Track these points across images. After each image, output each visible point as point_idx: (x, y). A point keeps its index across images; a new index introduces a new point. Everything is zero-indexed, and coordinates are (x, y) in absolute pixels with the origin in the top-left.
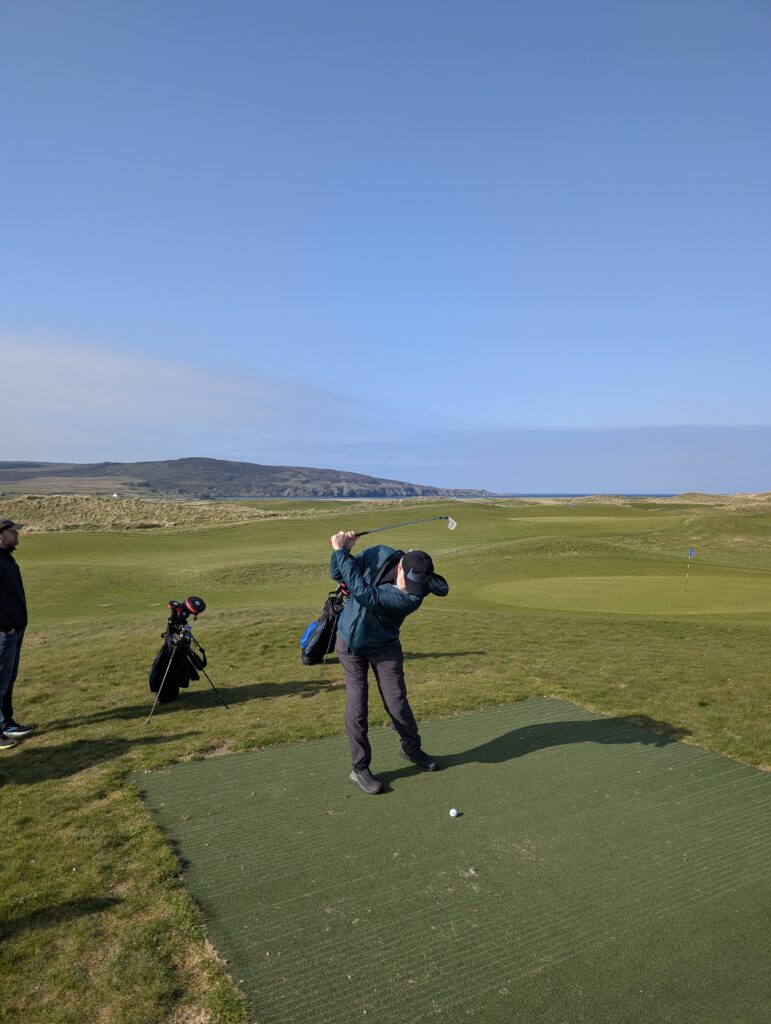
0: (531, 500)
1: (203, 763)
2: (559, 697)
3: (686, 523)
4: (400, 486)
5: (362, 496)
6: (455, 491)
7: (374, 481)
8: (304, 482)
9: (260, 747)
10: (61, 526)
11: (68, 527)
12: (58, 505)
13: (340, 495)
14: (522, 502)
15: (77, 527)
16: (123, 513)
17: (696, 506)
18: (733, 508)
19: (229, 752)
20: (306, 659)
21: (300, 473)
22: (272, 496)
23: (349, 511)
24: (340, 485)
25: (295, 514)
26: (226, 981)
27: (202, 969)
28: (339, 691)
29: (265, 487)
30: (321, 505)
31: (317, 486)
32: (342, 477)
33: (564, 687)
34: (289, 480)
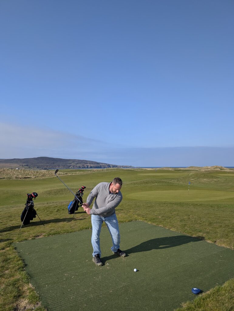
1: (34, 240)
2: (141, 220)
3: (190, 175)
4: (106, 165)
5: (94, 168)
6: (122, 166)
7: (98, 163)
8: (76, 164)
9: (52, 235)
11: (1, 178)
13: (88, 168)
14: (142, 169)
16: (19, 174)
17: (193, 170)
20: (69, 212)
21: (75, 161)
22: (66, 168)
23: (89, 172)
24: (87, 165)
25: (73, 173)
26: (34, 292)
27: (28, 290)
28: (78, 221)
29: (64, 166)
30: (81, 171)
31: (80, 165)
32: (88, 162)
33: (143, 218)
34: (71, 163)
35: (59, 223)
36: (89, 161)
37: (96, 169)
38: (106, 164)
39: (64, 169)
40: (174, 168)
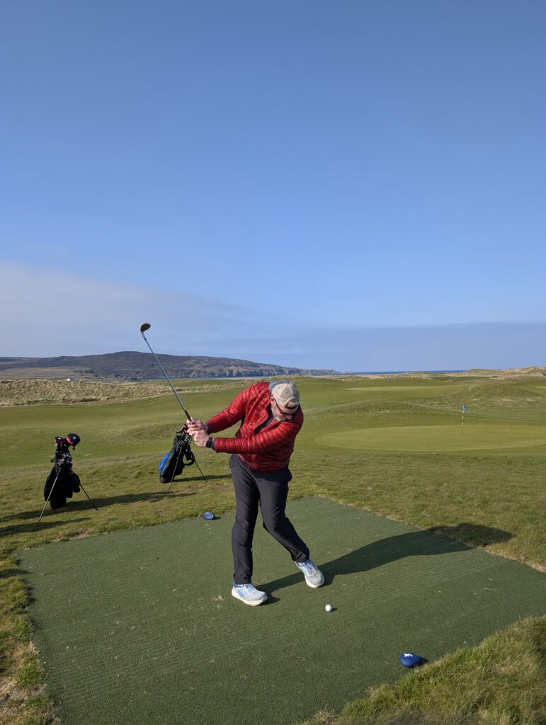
0: (365, 376)
1: (67, 543)
4: (273, 368)
8: (205, 367)
10: (25, 401)
11: (30, 402)
12: (23, 387)
13: (231, 375)
14: (358, 378)
15: (36, 402)
16: (71, 391)
17: (479, 378)
20: (162, 479)
21: (202, 360)
22: (182, 377)
26: (35, 663)
27: (22, 657)
28: (177, 498)
29: (177, 371)
30: (215, 382)
31: (214, 369)
32: (232, 363)
33: (329, 490)
34: (193, 365)
35: (133, 504)
36: (234, 360)
37: (249, 378)
38: (274, 366)
39: (176, 380)
40: (433, 372)
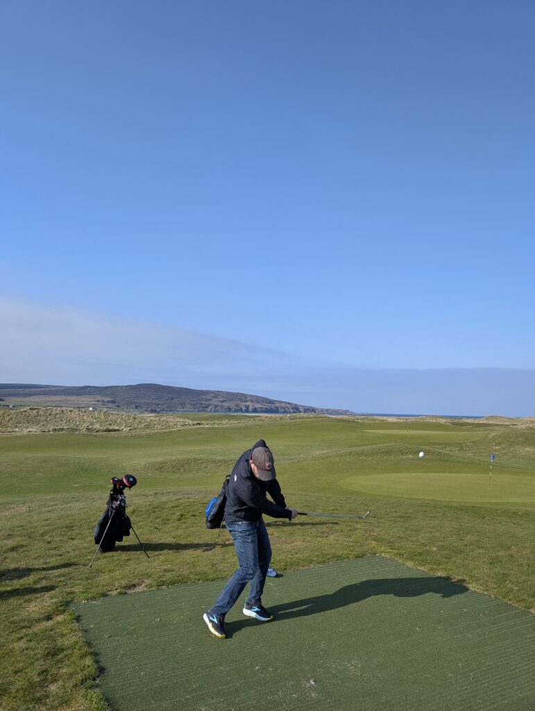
0: (381, 418)
1: (126, 596)
2: (388, 556)
3: (490, 437)
4: (289, 406)
5: (262, 412)
6: (327, 410)
7: (271, 402)
8: (222, 402)
9: (168, 586)
10: (51, 429)
11: (55, 430)
12: (50, 414)
13: (247, 411)
15: (62, 430)
16: (94, 421)
17: (497, 425)
18: (523, 427)
19: (145, 589)
20: (209, 524)
21: (219, 395)
22: (199, 411)
23: (251, 422)
24: (247, 404)
25: (214, 423)
28: (229, 547)
29: (195, 405)
31: (231, 404)
32: (248, 399)
33: (392, 548)
34: (211, 400)
35: (185, 552)
36: (251, 396)
37: (266, 415)
38: (289, 403)
39: (194, 413)
